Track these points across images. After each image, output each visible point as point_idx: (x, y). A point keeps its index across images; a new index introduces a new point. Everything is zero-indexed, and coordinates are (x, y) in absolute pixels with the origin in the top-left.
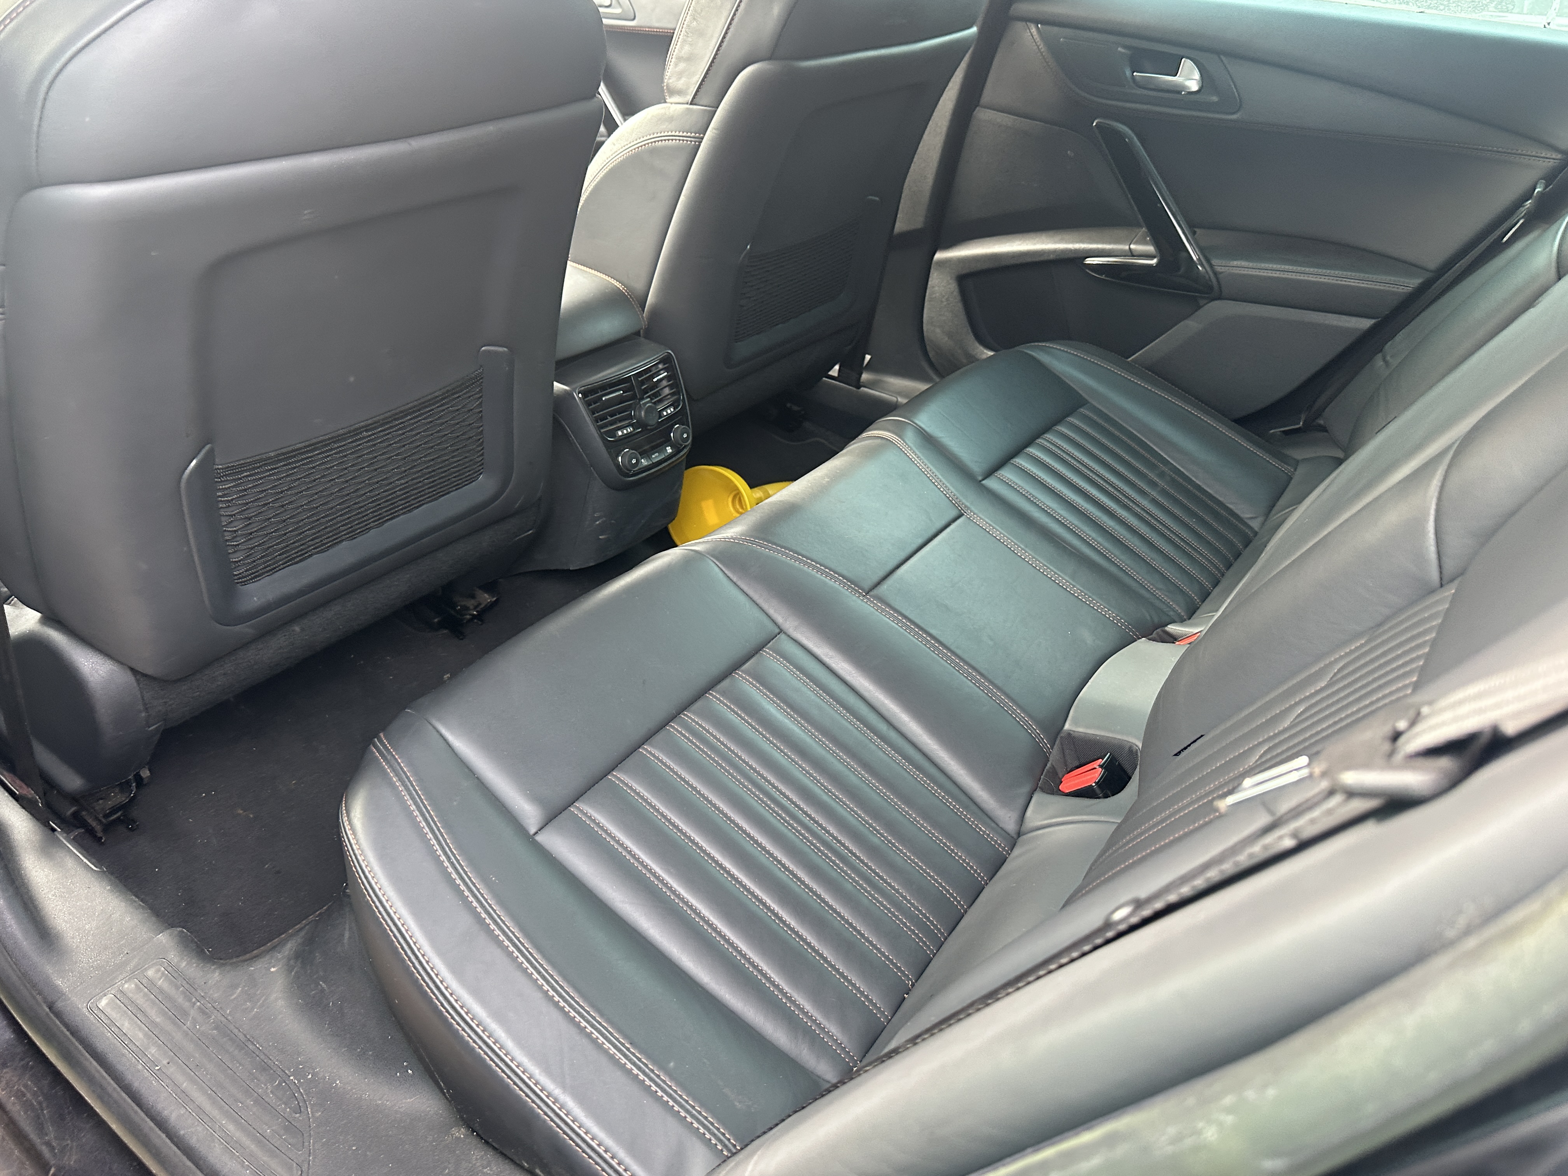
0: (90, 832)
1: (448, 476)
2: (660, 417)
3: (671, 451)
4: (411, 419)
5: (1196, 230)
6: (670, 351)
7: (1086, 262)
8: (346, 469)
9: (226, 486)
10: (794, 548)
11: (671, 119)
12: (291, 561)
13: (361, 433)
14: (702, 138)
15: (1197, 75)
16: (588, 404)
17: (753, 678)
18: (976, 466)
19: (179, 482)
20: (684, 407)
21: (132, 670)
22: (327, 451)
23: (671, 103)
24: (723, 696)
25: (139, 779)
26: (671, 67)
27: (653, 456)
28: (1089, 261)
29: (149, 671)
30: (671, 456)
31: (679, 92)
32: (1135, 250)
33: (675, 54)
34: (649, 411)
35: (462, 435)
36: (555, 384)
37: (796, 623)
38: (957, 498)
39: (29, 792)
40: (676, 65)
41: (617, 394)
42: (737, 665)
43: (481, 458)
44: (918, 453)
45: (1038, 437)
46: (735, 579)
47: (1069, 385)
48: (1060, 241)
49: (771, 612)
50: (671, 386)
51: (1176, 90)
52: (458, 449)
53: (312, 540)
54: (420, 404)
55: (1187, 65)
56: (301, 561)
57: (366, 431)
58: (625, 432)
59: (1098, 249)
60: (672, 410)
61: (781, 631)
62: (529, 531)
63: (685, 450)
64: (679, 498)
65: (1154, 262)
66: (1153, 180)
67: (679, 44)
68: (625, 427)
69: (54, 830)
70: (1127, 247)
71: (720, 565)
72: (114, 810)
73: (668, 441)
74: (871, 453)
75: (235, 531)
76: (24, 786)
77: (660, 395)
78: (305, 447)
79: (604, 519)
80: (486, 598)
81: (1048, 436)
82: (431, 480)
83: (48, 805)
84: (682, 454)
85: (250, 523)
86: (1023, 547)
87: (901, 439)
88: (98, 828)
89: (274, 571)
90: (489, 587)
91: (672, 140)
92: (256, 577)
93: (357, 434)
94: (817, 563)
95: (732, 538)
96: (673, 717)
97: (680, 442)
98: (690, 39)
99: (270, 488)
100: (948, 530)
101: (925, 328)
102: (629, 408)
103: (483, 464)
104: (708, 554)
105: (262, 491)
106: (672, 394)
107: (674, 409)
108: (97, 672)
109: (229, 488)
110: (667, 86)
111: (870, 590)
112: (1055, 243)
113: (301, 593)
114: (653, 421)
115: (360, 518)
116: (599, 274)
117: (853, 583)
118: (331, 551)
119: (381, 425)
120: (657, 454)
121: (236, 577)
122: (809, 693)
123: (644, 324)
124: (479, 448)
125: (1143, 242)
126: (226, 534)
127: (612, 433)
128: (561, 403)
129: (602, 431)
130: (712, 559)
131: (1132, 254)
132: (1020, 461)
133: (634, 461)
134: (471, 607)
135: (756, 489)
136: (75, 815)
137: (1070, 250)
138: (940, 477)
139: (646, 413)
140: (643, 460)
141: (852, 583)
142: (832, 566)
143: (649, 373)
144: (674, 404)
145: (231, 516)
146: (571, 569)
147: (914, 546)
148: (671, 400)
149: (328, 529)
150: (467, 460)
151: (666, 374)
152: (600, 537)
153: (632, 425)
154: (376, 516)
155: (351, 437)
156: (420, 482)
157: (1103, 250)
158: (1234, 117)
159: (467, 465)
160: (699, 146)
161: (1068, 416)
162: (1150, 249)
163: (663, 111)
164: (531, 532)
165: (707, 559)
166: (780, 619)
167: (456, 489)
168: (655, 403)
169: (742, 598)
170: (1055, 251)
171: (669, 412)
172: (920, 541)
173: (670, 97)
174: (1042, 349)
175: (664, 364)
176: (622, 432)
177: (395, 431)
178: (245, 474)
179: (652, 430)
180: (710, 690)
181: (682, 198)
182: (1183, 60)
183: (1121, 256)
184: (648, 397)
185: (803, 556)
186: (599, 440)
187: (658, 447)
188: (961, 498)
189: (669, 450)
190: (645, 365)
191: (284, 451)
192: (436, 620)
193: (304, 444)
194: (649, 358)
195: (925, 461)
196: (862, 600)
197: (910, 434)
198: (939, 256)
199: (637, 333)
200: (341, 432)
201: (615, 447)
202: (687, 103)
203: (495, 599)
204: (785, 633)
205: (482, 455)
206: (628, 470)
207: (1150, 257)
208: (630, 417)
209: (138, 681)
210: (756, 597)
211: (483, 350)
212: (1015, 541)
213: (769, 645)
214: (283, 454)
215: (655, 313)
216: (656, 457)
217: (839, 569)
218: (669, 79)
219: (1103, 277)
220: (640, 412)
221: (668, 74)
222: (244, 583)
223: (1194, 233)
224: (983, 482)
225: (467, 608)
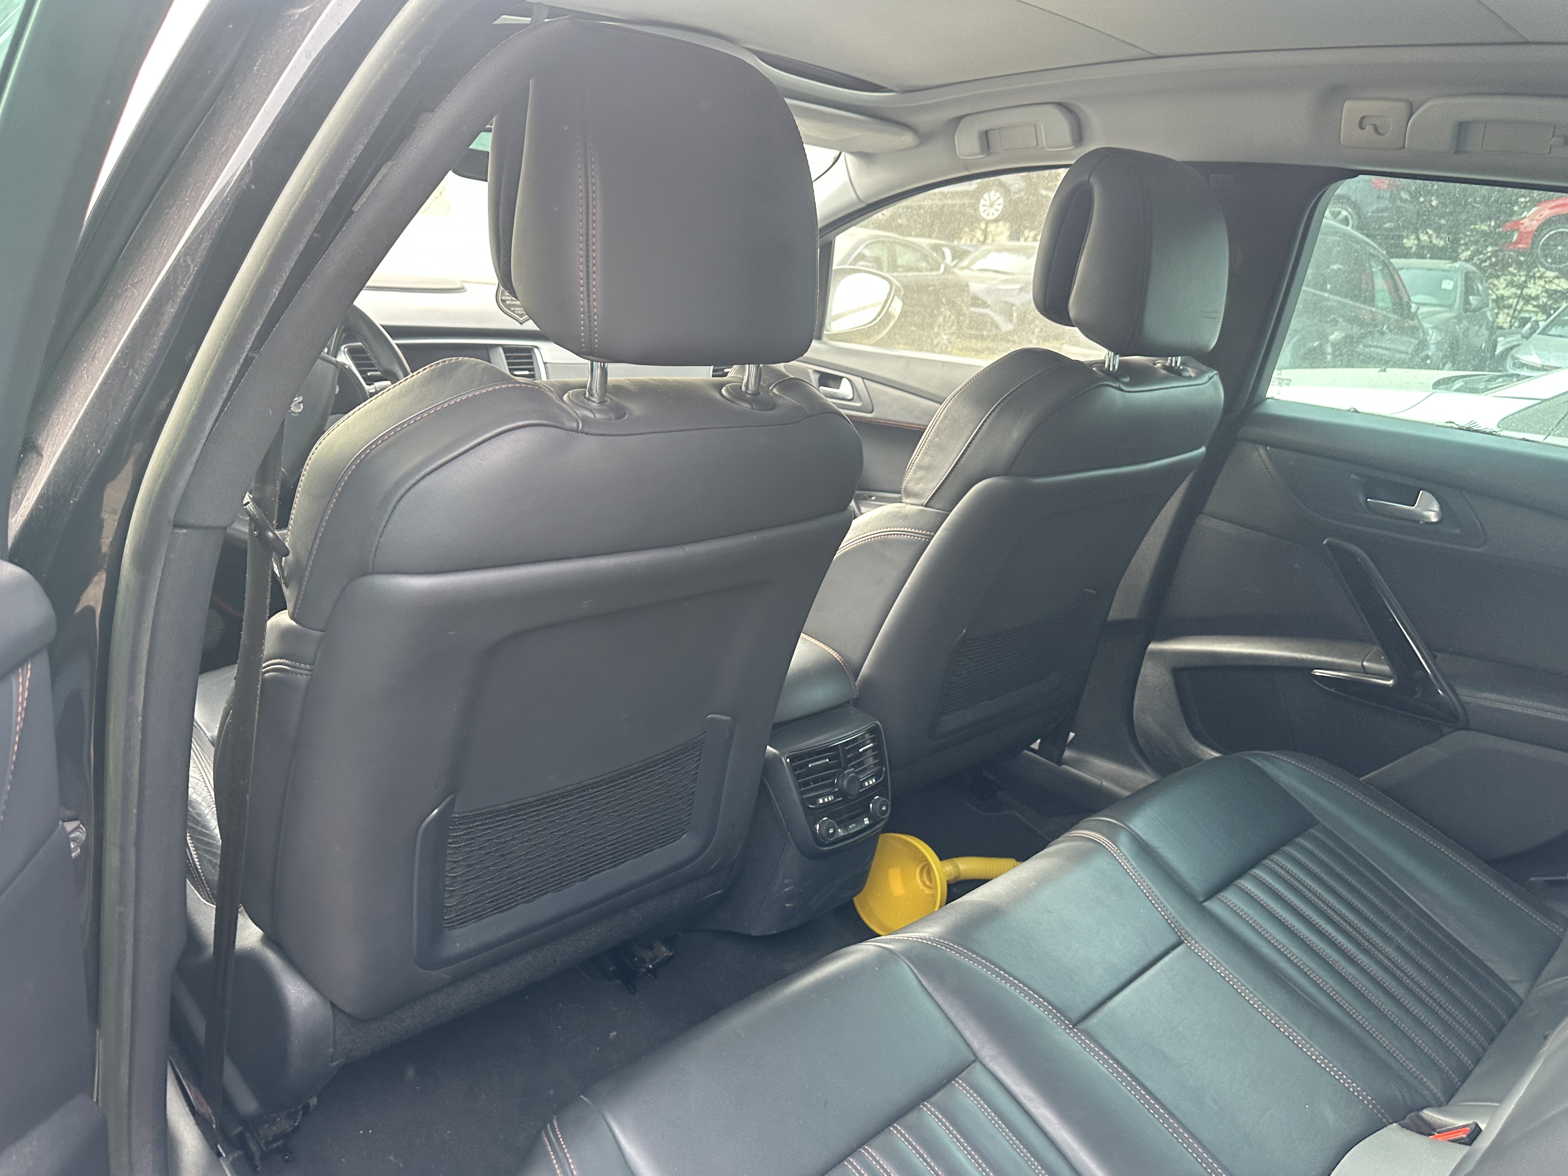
0: (249, 1157)
1: (655, 834)
2: (862, 787)
3: (868, 822)
4: (633, 779)
5: (1436, 654)
6: (878, 723)
7: (1316, 674)
8: (566, 822)
9: (458, 834)
10: (996, 961)
11: (905, 517)
12: (498, 909)
13: (587, 790)
14: (933, 536)
15: (1436, 507)
16: (794, 769)
17: (942, 1114)
18: (1197, 883)
19: (419, 828)
20: (886, 777)
21: (333, 1006)
22: (554, 805)
23: (907, 504)
24: (908, 1133)
25: (306, 1109)
26: (910, 473)
27: (850, 827)
28: (1318, 672)
29: (348, 1009)
30: (868, 827)
31: (916, 495)
32: (1369, 668)
33: (916, 463)
34: (852, 781)
35: (675, 795)
36: (768, 747)
37: (994, 1053)
38: (1177, 922)
39: (206, 1109)
40: (915, 472)
41: (823, 761)
42: (926, 1096)
43: (688, 817)
44: (1132, 862)
45: (1265, 857)
46: (930, 990)
47: (1297, 801)
48: (1286, 649)
49: (967, 1034)
50: (875, 757)
51: (1416, 520)
52: (669, 809)
53: (522, 890)
54: (644, 765)
55: (1423, 496)
56: (507, 909)
57: (592, 788)
58: (826, 800)
59: (1326, 662)
60: (874, 781)
61: (976, 1059)
62: (718, 890)
63: (882, 824)
64: (869, 870)
65: (1391, 682)
66: (1385, 596)
67: (920, 455)
68: (827, 795)
69: (219, 1155)
70: (1359, 664)
71: (915, 971)
72: (276, 1138)
73: (866, 812)
74: (1080, 857)
75: (455, 877)
76: (205, 1105)
77: (864, 765)
78: (536, 801)
79: (793, 886)
80: (664, 951)
81: (1275, 857)
82: (640, 837)
83: (221, 1127)
84: (878, 826)
85: (470, 870)
86: (1252, 989)
87: (1115, 844)
88: (257, 1154)
89: (480, 918)
90: (669, 942)
91: (904, 535)
92: (462, 923)
93: (584, 791)
94: (1020, 982)
95: (929, 939)
96: (852, 1151)
97: (879, 815)
98: (931, 452)
99: (495, 838)
100: (1166, 959)
101: (1135, 714)
102: (833, 776)
103: (689, 823)
104: (904, 955)
105: (488, 841)
106: (875, 765)
107: (876, 780)
108: (300, 1001)
109: (460, 835)
110: (905, 488)
111: (1078, 1022)
112: (1280, 650)
113: (500, 942)
114: (854, 791)
115: (569, 871)
116: (818, 643)
117: (1060, 1012)
118: (536, 902)
119: (606, 784)
120: (854, 825)
121: (445, 922)
122: (1004, 1142)
123: (855, 695)
124: (688, 808)
125: (1377, 660)
126: (447, 879)
127: (814, 800)
128: (769, 766)
129: (804, 797)
130: (907, 962)
131: (1364, 671)
132: (1245, 883)
133: (831, 831)
134: (648, 960)
135: (945, 862)
136: (241, 1136)
137: (1296, 659)
138: (1158, 894)
139: (848, 783)
140: (839, 830)
141: (1058, 1011)
142: (1038, 988)
143: (856, 743)
144: (877, 775)
145: (455, 862)
146: (753, 934)
147: (1128, 974)
148: (874, 770)
149: (538, 880)
150: (675, 819)
151: (872, 745)
152: (787, 905)
153: (834, 794)
154: (584, 869)
155: (578, 793)
156: (629, 838)
157: (1333, 663)
158: (1479, 550)
159: (675, 823)
160: (929, 542)
161: (1297, 836)
162: (1385, 668)
163: (898, 509)
164: (720, 892)
165: (902, 963)
166: (976, 1044)
167: (660, 847)
168: (857, 773)
169: (937, 1014)
170: (1279, 658)
171: (871, 782)
172: (1135, 969)
173: (906, 498)
174: (1266, 758)
175: (871, 735)
176: (824, 800)
177: (617, 789)
178: (477, 823)
179: (853, 800)
180: (894, 1122)
181: (907, 585)
182: (1421, 492)
183: (1353, 672)
184: (852, 767)
185: (1005, 972)
186: (800, 806)
187: (856, 817)
188: (1180, 921)
189: (866, 821)
190: (853, 734)
191: (516, 803)
192: (611, 969)
193: (534, 798)
194: (857, 728)
195: (1141, 873)
196: (1069, 1034)
197: (1124, 839)
198: (1153, 646)
199: (848, 702)
200: (570, 788)
201: (815, 814)
202: (922, 506)
203: (671, 954)
204: (981, 1062)
205: (690, 815)
206: (824, 839)
207: (1386, 677)
208: (832, 785)
209: (334, 1015)
210: (952, 1014)
211: (710, 718)
212: (1242, 981)
213: (962, 1075)
214: (514, 807)
215: (867, 682)
216: (853, 827)
217: (1045, 993)
218: (908, 483)
219: (1333, 690)
220: (843, 782)
221: (907, 479)
222: (451, 928)
223: (1435, 657)
224: (1206, 904)
225: (644, 961)
